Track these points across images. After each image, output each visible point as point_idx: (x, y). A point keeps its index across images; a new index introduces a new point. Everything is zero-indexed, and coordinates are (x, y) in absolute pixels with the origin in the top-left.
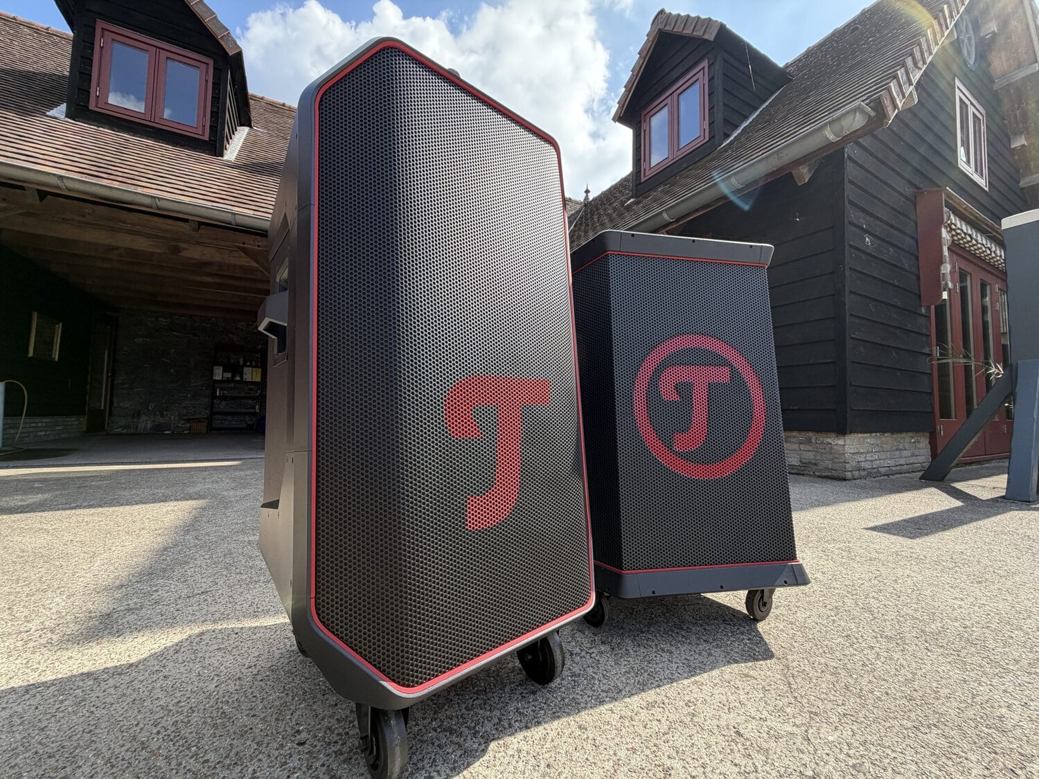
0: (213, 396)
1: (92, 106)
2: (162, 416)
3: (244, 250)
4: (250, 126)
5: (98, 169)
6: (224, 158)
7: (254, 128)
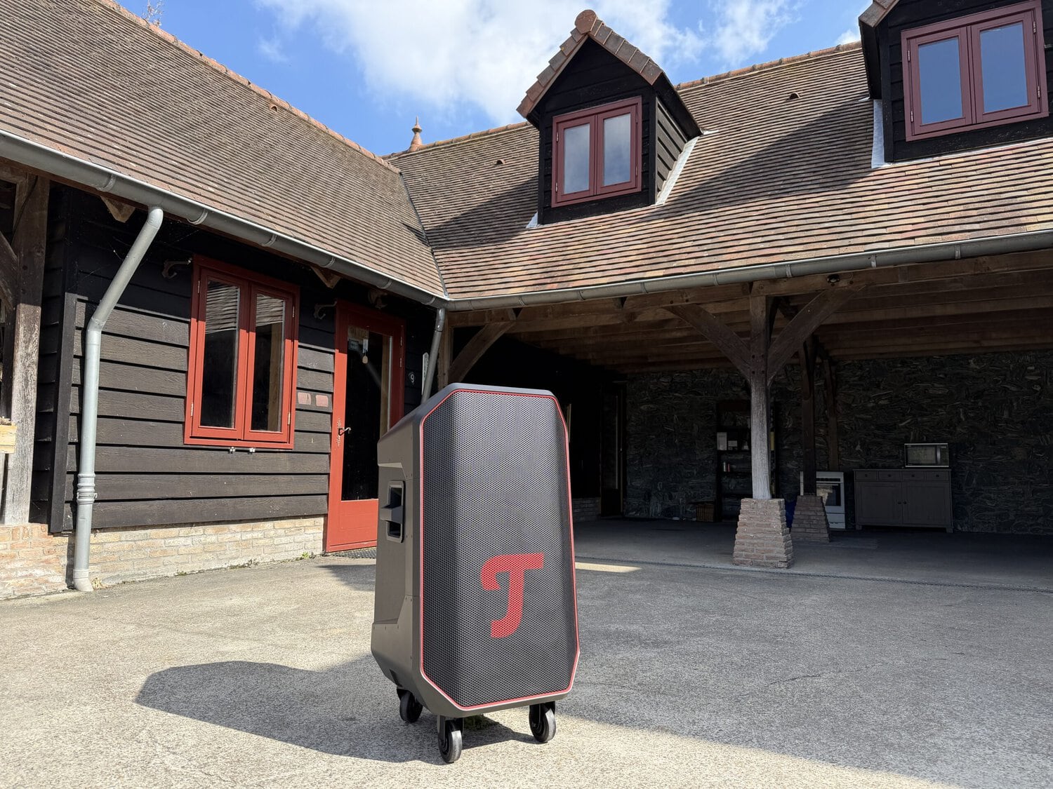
0: (720, 474)
1: (554, 205)
2: (671, 497)
3: (672, 310)
4: (700, 134)
5: (546, 275)
6: (657, 204)
7: (706, 133)
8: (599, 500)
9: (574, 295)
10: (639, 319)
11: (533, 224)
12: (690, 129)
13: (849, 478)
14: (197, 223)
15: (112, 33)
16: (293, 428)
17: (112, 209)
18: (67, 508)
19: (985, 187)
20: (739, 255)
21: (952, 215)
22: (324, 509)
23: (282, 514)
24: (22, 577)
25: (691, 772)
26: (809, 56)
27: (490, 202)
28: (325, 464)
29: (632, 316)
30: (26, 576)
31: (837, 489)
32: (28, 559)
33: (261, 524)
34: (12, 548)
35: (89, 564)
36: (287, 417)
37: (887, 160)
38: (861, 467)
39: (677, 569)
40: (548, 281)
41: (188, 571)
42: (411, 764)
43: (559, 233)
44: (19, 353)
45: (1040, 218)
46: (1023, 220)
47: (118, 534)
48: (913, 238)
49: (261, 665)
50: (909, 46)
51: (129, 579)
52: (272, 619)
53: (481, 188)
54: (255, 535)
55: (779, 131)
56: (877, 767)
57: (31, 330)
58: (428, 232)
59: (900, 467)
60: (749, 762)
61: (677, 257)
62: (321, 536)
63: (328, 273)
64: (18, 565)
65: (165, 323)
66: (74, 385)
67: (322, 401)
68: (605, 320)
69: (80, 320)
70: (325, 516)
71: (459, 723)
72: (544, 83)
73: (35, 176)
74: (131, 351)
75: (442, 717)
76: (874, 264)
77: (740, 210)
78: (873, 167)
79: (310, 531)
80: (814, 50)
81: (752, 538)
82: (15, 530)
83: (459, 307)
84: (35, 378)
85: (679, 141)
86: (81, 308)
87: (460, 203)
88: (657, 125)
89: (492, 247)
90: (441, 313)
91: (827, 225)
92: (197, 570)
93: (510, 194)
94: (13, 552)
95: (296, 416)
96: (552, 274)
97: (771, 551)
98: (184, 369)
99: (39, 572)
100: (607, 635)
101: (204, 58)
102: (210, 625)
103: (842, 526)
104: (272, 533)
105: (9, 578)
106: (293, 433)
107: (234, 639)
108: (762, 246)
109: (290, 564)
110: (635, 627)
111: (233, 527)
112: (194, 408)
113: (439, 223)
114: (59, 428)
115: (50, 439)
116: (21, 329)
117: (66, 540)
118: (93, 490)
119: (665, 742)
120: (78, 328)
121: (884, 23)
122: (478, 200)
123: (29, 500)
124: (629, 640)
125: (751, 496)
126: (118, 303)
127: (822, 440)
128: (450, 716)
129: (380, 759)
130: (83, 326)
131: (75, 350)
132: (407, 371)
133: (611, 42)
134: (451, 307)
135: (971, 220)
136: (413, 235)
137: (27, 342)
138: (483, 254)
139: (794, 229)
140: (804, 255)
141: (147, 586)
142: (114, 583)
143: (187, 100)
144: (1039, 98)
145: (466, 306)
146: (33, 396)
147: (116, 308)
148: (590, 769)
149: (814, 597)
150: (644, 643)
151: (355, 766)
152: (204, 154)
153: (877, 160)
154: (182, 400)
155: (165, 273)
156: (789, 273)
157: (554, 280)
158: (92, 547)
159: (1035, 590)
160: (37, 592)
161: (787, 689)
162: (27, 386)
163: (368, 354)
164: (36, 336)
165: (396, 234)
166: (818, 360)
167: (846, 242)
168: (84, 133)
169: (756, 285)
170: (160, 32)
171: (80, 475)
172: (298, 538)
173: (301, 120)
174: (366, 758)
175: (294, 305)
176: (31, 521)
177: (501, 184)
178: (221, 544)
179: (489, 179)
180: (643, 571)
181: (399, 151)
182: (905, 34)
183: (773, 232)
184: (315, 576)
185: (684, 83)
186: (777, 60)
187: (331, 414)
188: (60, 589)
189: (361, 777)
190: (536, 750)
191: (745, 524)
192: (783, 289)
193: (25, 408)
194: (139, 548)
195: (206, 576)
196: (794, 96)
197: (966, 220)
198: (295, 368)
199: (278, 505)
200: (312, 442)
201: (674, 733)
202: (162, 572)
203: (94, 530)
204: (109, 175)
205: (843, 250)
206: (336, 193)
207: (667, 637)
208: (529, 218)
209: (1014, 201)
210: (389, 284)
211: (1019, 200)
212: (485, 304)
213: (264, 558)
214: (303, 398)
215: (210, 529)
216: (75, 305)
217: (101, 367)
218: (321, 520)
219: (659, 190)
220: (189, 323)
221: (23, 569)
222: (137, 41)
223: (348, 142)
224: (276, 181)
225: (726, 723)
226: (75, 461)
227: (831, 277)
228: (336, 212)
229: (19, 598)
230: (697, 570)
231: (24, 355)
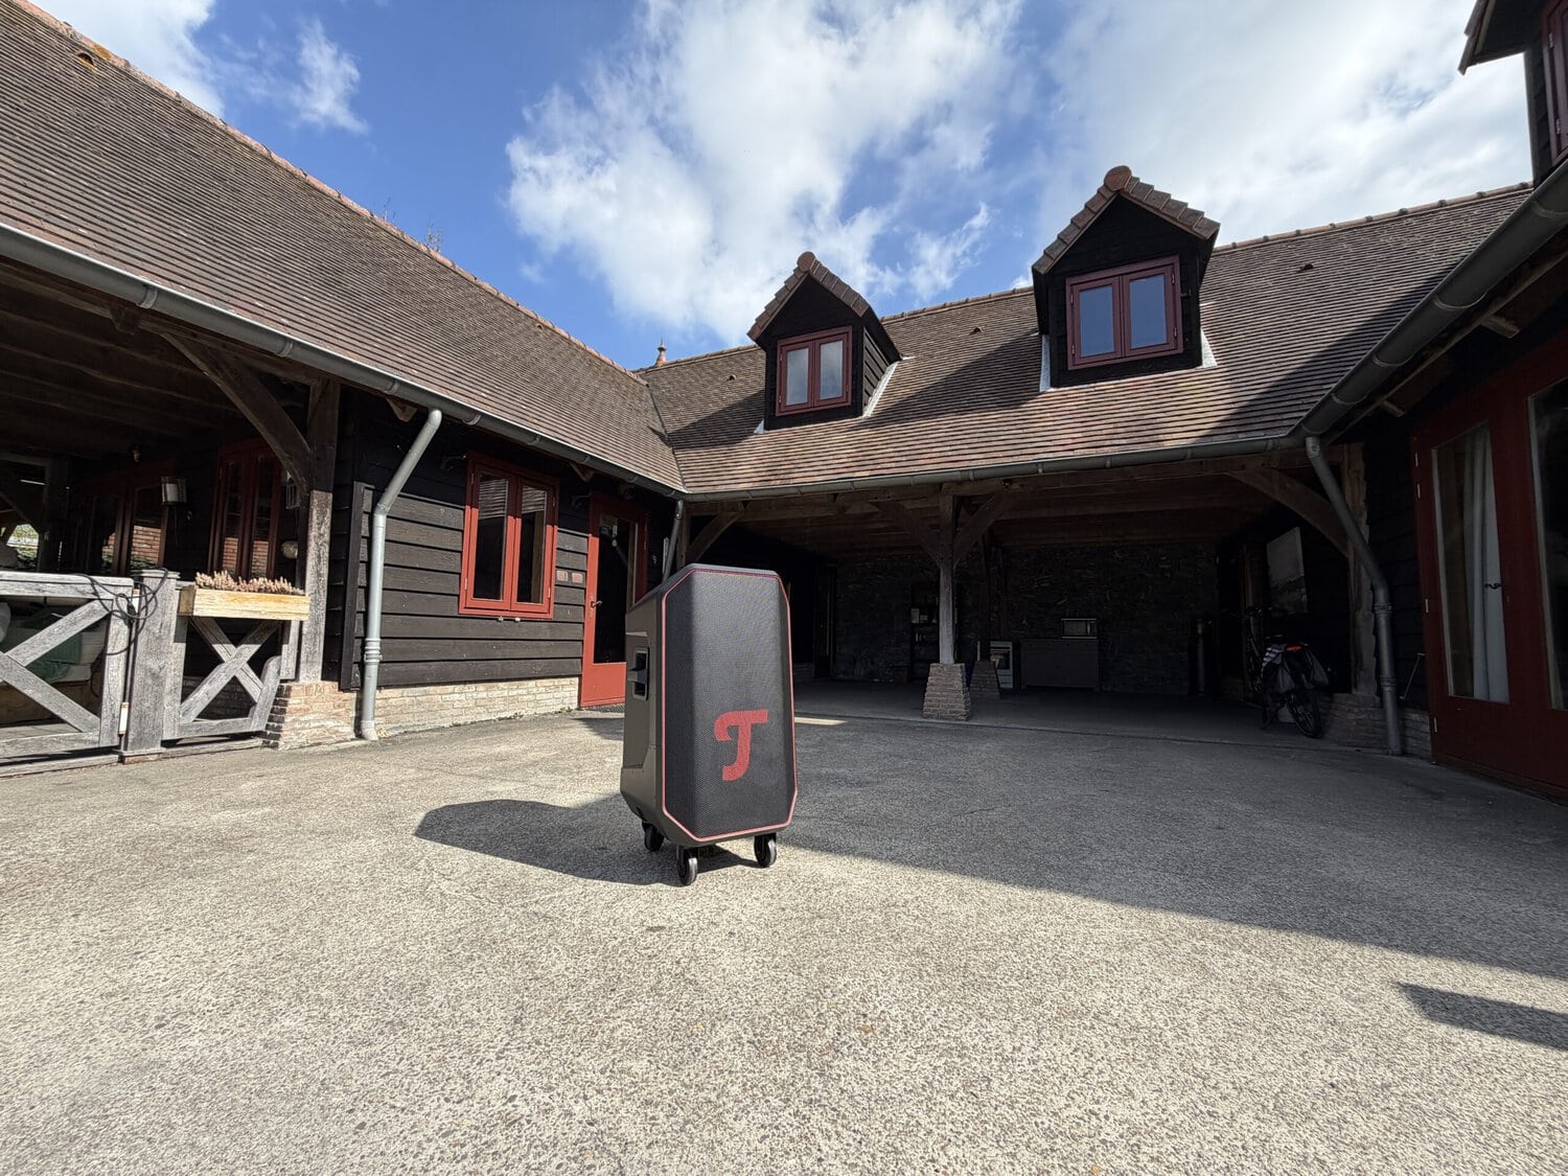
0: (913, 643)
1: (778, 414)
2: (873, 663)
3: (877, 505)
4: (901, 360)
5: (770, 473)
6: (864, 415)
7: (904, 358)
8: (812, 666)
9: (794, 491)
10: (849, 512)
11: (760, 428)
12: (892, 355)
13: (1017, 647)
14: (471, 423)
15: (397, 257)
16: (552, 601)
17: (397, 410)
18: (356, 668)
19: (1130, 409)
20: (932, 461)
21: (1104, 432)
22: (578, 671)
23: (543, 674)
24: (314, 727)
25: (889, 890)
26: (990, 297)
27: (724, 410)
28: (580, 631)
29: (844, 509)
30: (319, 727)
31: (1006, 655)
32: (320, 712)
33: (525, 682)
34: (306, 703)
35: (374, 716)
36: (548, 592)
37: (1053, 385)
38: (1026, 637)
39: (875, 722)
40: (773, 478)
41: (461, 722)
42: (655, 886)
43: (782, 438)
44: (313, 534)
45: (1175, 436)
46: (1161, 437)
47: (400, 690)
48: (1073, 450)
49: (525, 803)
50: (1072, 292)
51: (411, 729)
52: (535, 763)
53: (716, 399)
54: (520, 692)
55: (964, 359)
56: (1040, 886)
57: (323, 514)
58: (669, 435)
59: (1056, 638)
60: (937, 881)
61: (881, 461)
62: (576, 693)
63: (584, 468)
64: (311, 717)
65: (442, 509)
66: (362, 562)
67: (578, 578)
68: (820, 512)
69: (367, 505)
70: (580, 676)
71: (695, 851)
72: (770, 312)
73: (328, 380)
74: (413, 534)
75: (681, 847)
76: (1040, 471)
77: (932, 423)
78: (1041, 391)
79: (568, 689)
80: (995, 292)
81: (939, 696)
82: (308, 688)
83: (696, 499)
84: (327, 555)
85: (882, 365)
86: (368, 496)
87: (697, 411)
88: (865, 351)
89: (724, 449)
90: (680, 503)
91: (1003, 438)
92: (469, 722)
93: (740, 404)
94: (307, 706)
95: (556, 590)
96: (776, 472)
97: (953, 707)
98: (460, 549)
99: (330, 724)
100: (819, 777)
101: (479, 282)
102: (481, 768)
103: (1011, 686)
104: (535, 690)
105: (303, 729)
106: (552, 606)
107: (502, 780)
108: (950, 453)
109: (549, 716)
110: (842, 770)
111: (501, 685)
112: (468, 583)
113: (679, 426)
114: (348, 598)
115: (340, 608)
116: (315, 512)
117: (354, 695)
118: (378, 652)
119: (868, 866)
120: (366, 513)
121: (1052, 272)
122: (713, 409)
123: (321, 661)
124: (838, 781)
125: (938, 661)
126: (402, 491)
127: (995, 615)
128: (689, 846)
129: (628, 882)
130: (370, 511)
131: (363, 532)
132: (650, 554)
133: (827, 279)
134: (689, 499)
135: (1120, 436)
136: (657, 437)
137: (320, 524)
138: (717, 454)
139: (976, 440)
140: (984, 462)
141: (426, 735)
142: (396, 732)
143: (463, 317)
144: (1176, 338)
145: (702, 498)
146: (325, 570)
147: (399, 496)
148: (806, 889)
149: (988, 744)
150: (849, 783)
151: (606, 888)
152: (478, 364)
153: (1044, 385)
154: (457, 576)
155: (442, 467)
156: (971, 477)
157: (777, 477)
158: (377, 702)
159: (1165, 738)
160: (328, 741)
161: (967, 820)
162: (319, 561)
163: (617, 538)
164: (328, 519)
165: (642, 436)
166: (993, 549)
167: (1018, 452)
168: (371, 343)
169: (944, 486)
170: (440, 258)
171: (368, 639)
172: (557, 695)
173: (563, 337)
174: (615, 881)
175: (555, 495)
176: (323, 679)
177: (733, 396)
178: (490, 700)
179: (723, 392)
180: (848, 724)
181: (646, 366)
182: (1069, 281)
183: (959, 442)
184: (571, 727)
185: (887, 316)
186: (963, 299)
187: (585, 589)
188: (349, 738)
189: (611, 898)
190: (760, 873)
191: (932, 685)
192: (967, 490)
193: (318, 581)
194: (419, 703)
195: (477, 727)
196: (977, 330)
197: (1115, 436)
198: (555, 550)
199: (539, 666)
200: (569, 613)
201: (874, 858)
202: (439, 723)
203: (379, 687)
204: (394, 380)
205: (1015, 459)
206: (592, 401)
207: (869, 778)
208: (756, 425)
209: (1154, 421)
210: (636, 478)
211: (1158, 420)
212: (718, 497)
213: (528, 711)
214: (562, 576)
215: (481, 687)
216: (363, 493)
217: (386, 547)
218: (576, 680)
219: (865, 405)
220: (464, 510)
221: (315, 720)
222: (419, 265)
223: (603, 358)
224: (541, 389)
225: (917, 849)
226: (362, 627)
227: (1005, 481)
228: (591, 416)
229: (312, 746)
230: (894, 722)
231: (317, 535)
